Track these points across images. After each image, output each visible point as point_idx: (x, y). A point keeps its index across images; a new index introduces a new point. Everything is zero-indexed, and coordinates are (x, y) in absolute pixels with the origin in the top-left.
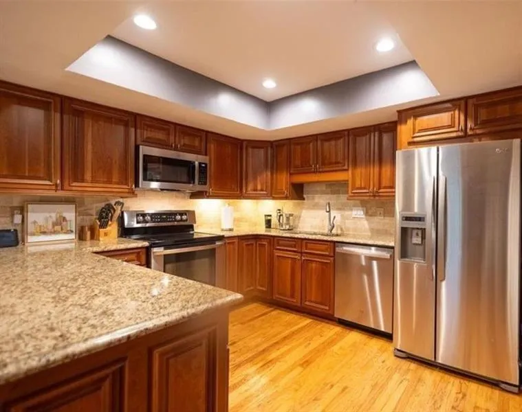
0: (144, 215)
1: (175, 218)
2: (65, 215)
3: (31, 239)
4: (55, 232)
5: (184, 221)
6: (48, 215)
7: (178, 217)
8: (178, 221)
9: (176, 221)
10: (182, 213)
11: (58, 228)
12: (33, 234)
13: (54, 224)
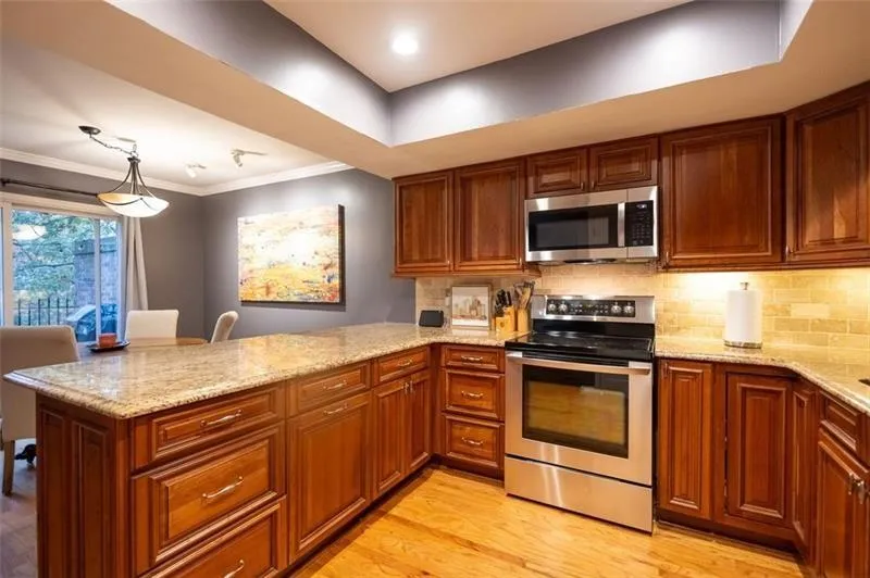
0: (557, 302)
1: (610, 309)
2: (479, 298)
3: (455, 322)
4: (472, 317)
5: (628, 315)
6: (465, 298)
7: (616, 308)
8: (616, 315)
9: (610, 314)
10: (623, 303)
11: (474, 313)
12: (456, 318)
13: (471, 308)
